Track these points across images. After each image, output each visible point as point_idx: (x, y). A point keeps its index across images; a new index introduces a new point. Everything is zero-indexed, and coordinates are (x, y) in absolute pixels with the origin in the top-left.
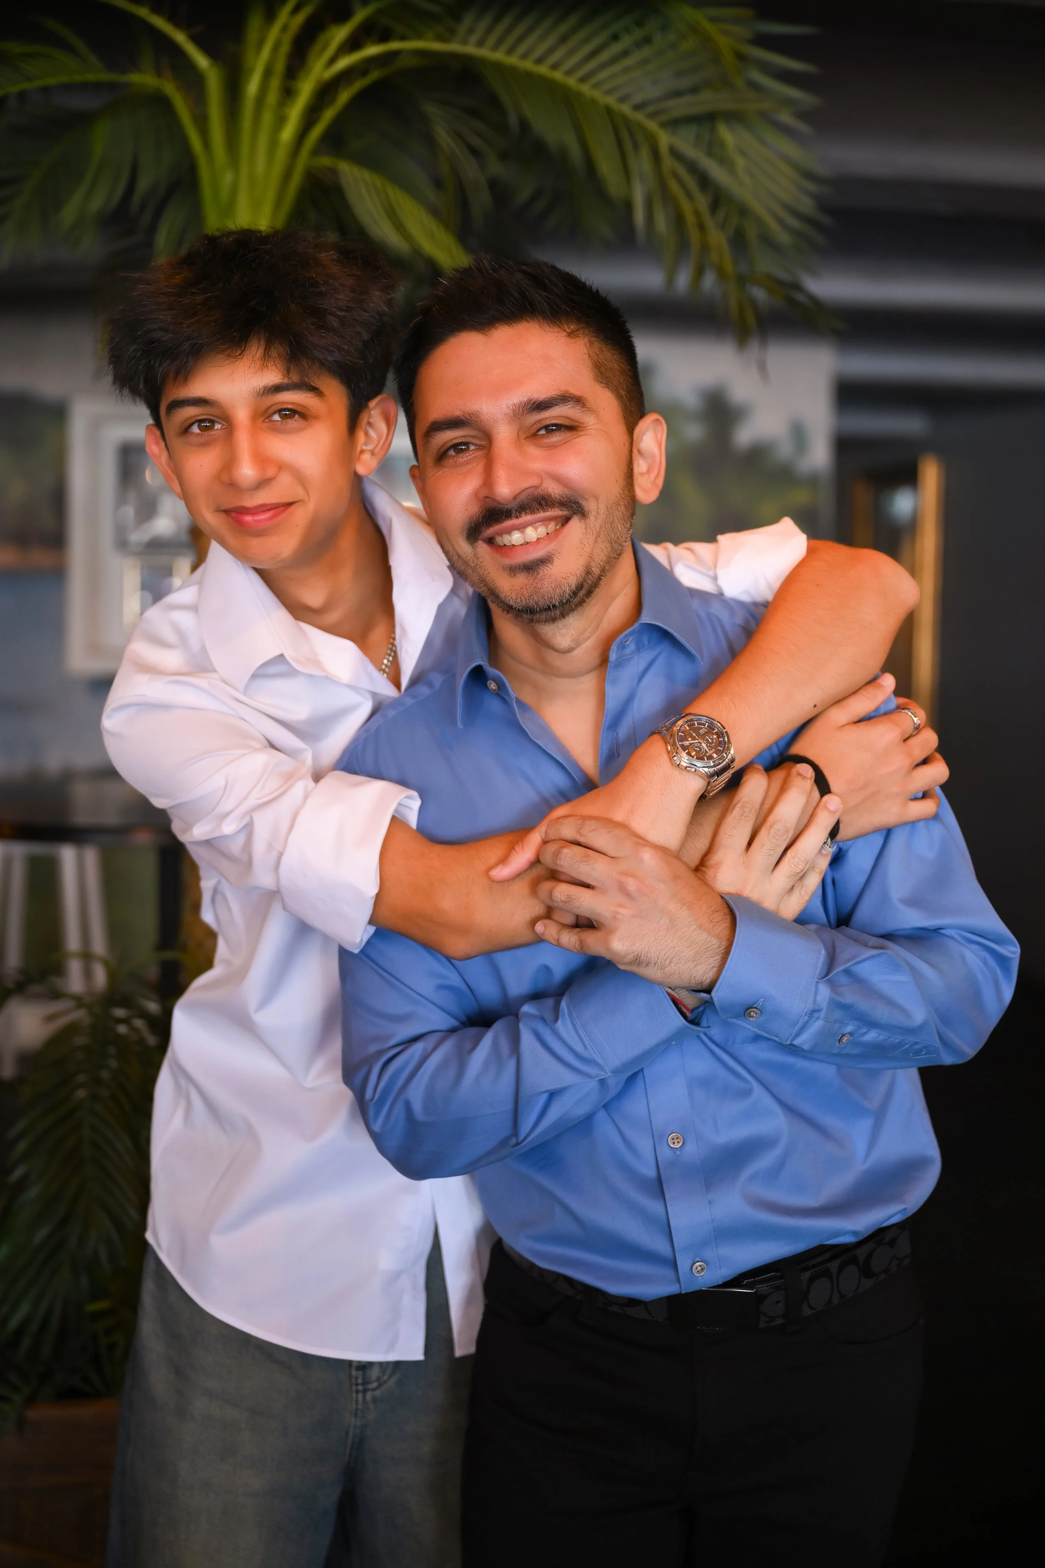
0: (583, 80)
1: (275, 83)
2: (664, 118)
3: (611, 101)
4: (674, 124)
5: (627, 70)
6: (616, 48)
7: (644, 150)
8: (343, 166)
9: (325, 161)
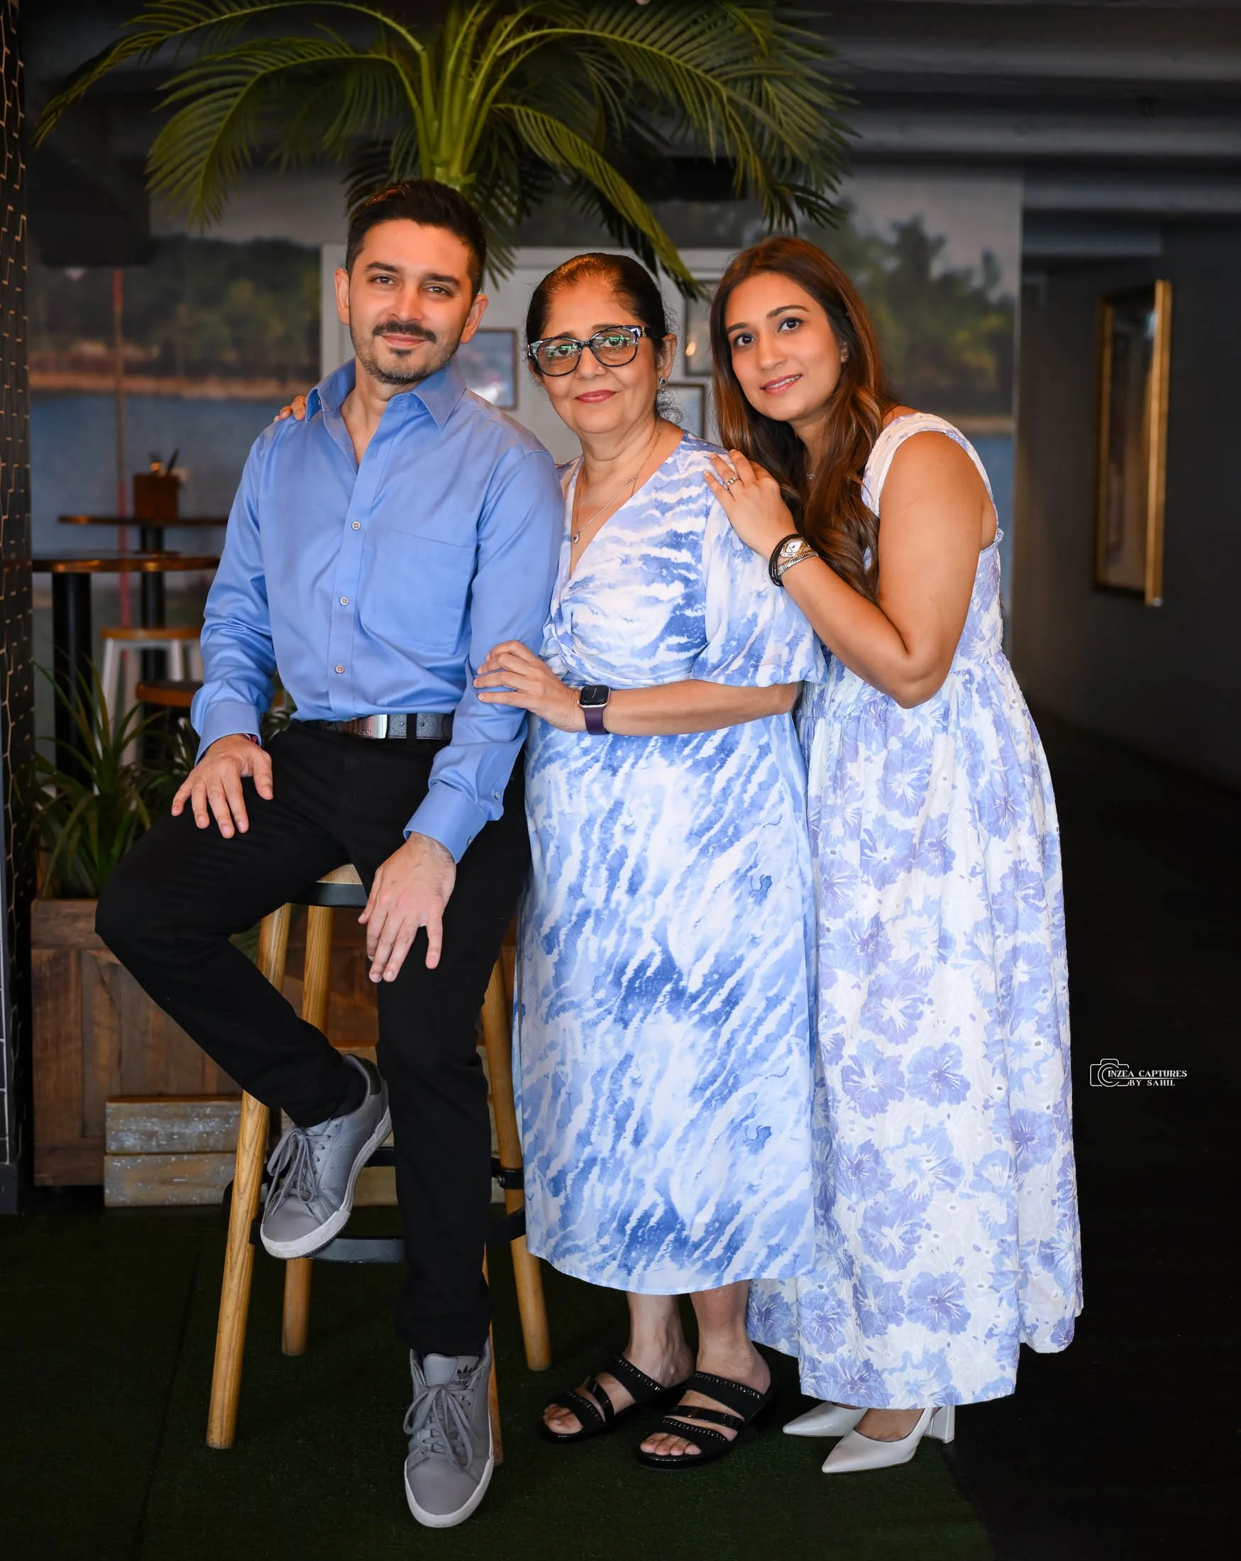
0: (671, 53)
1: (466, 60)
2: (725, 78)
3: (689, 66)
4: (733, 82)
5: (701, 45)
6: (694, 30)
7: (714, 99)
8: (515, 108)
9: (502, 106)
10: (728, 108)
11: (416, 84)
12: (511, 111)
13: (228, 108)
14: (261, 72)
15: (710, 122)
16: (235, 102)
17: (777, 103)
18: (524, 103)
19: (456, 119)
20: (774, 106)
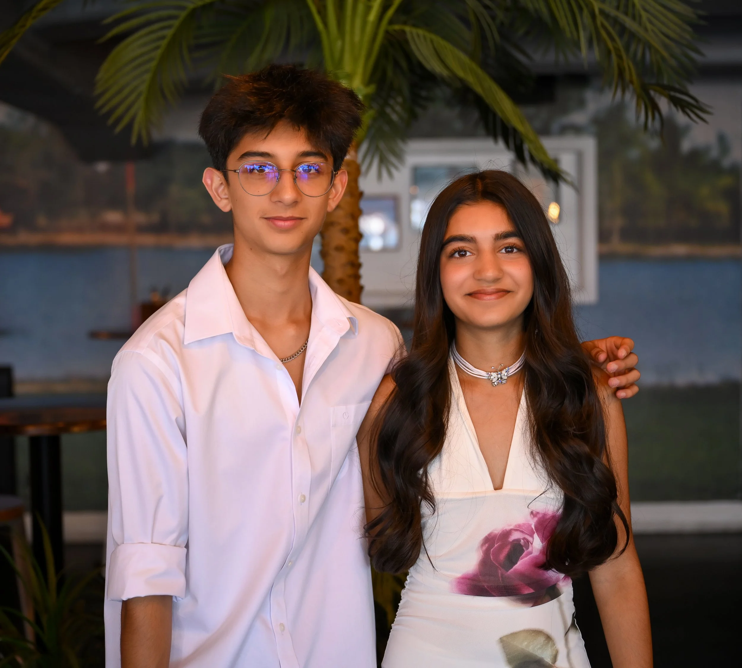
7: (586, 12)
8: (407, 29)
9: (397, 27)
10: (600, 19)
11: (322, 11)
12: (403, 32)
13: (163, 38)
14: (191, 6)
15: (582, 34)
16: (169, 33)
17: (643, 13)
18: (415, 26)
19: (357, 38)
20: (640, 16)
